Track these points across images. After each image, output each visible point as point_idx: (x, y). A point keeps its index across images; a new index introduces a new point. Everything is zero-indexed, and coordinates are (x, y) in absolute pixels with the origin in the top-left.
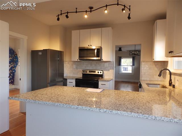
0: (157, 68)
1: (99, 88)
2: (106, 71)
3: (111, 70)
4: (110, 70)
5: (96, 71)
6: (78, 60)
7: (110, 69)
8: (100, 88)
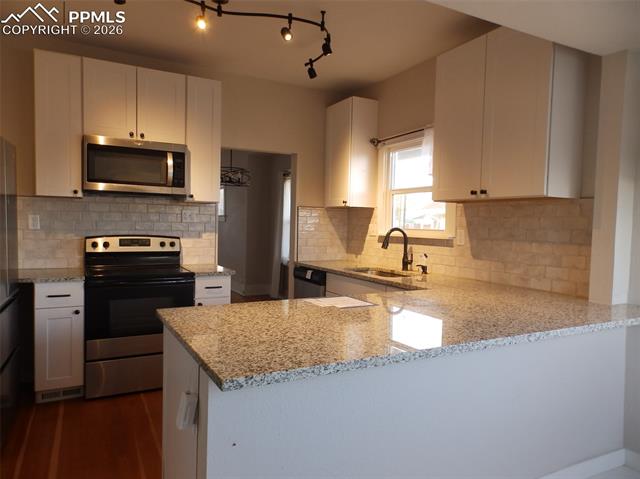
0: (334, 225)
1: (197, 302)
2: (190, 236)
3: (207, 234)
4: (204, 236)
5: (152, 238)
6: (76, 192)
7: (205, 232)
8: (200, 304)
